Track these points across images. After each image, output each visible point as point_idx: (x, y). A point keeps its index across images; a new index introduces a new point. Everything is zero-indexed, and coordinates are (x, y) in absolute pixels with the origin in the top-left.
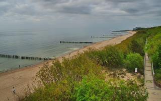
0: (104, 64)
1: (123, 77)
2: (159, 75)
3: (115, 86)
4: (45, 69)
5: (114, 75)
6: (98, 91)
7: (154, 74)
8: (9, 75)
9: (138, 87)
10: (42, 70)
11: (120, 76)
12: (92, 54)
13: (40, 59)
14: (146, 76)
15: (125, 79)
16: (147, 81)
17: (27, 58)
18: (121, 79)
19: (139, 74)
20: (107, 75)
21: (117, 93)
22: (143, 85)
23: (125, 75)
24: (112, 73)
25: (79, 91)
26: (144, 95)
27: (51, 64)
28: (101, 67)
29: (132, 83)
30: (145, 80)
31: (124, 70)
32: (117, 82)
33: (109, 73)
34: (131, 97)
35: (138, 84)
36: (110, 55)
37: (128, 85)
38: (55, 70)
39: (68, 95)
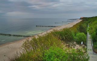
0: (62, 39)
1: (74, 47)
2: (95, 46)
3: (69, 52)
4: (27, 42)
5: (69, 46)
6: (59, 56)
7: (93, 45)
8: (6, 46)
9: (83, 53)
10: (25, 43)
11: (72, 47)
12: (55, 33)
13: (24, 36)
14: (88, 47)
15: (76, 48)
16: (88, 50)
17: (16, 36)
18: (73, 48)
19: (84, 45)
20: (64, 46)
21: (70, 57)
22: (86, 52)
23: (75, 46)
24: (68, 45)
25: (47, 56)
26: (87, 58)
27: (30, 39)
28: (61, 41)
29: (79, 51)
30: (88, 49)
31: (75, 43)
32: (71, 50)
33: (66, 45)
34: (79, 59)
35: (83, 51)
36: (66, 34)
37: (77, 52)
38: (33, 43)
39: (41, 58)
